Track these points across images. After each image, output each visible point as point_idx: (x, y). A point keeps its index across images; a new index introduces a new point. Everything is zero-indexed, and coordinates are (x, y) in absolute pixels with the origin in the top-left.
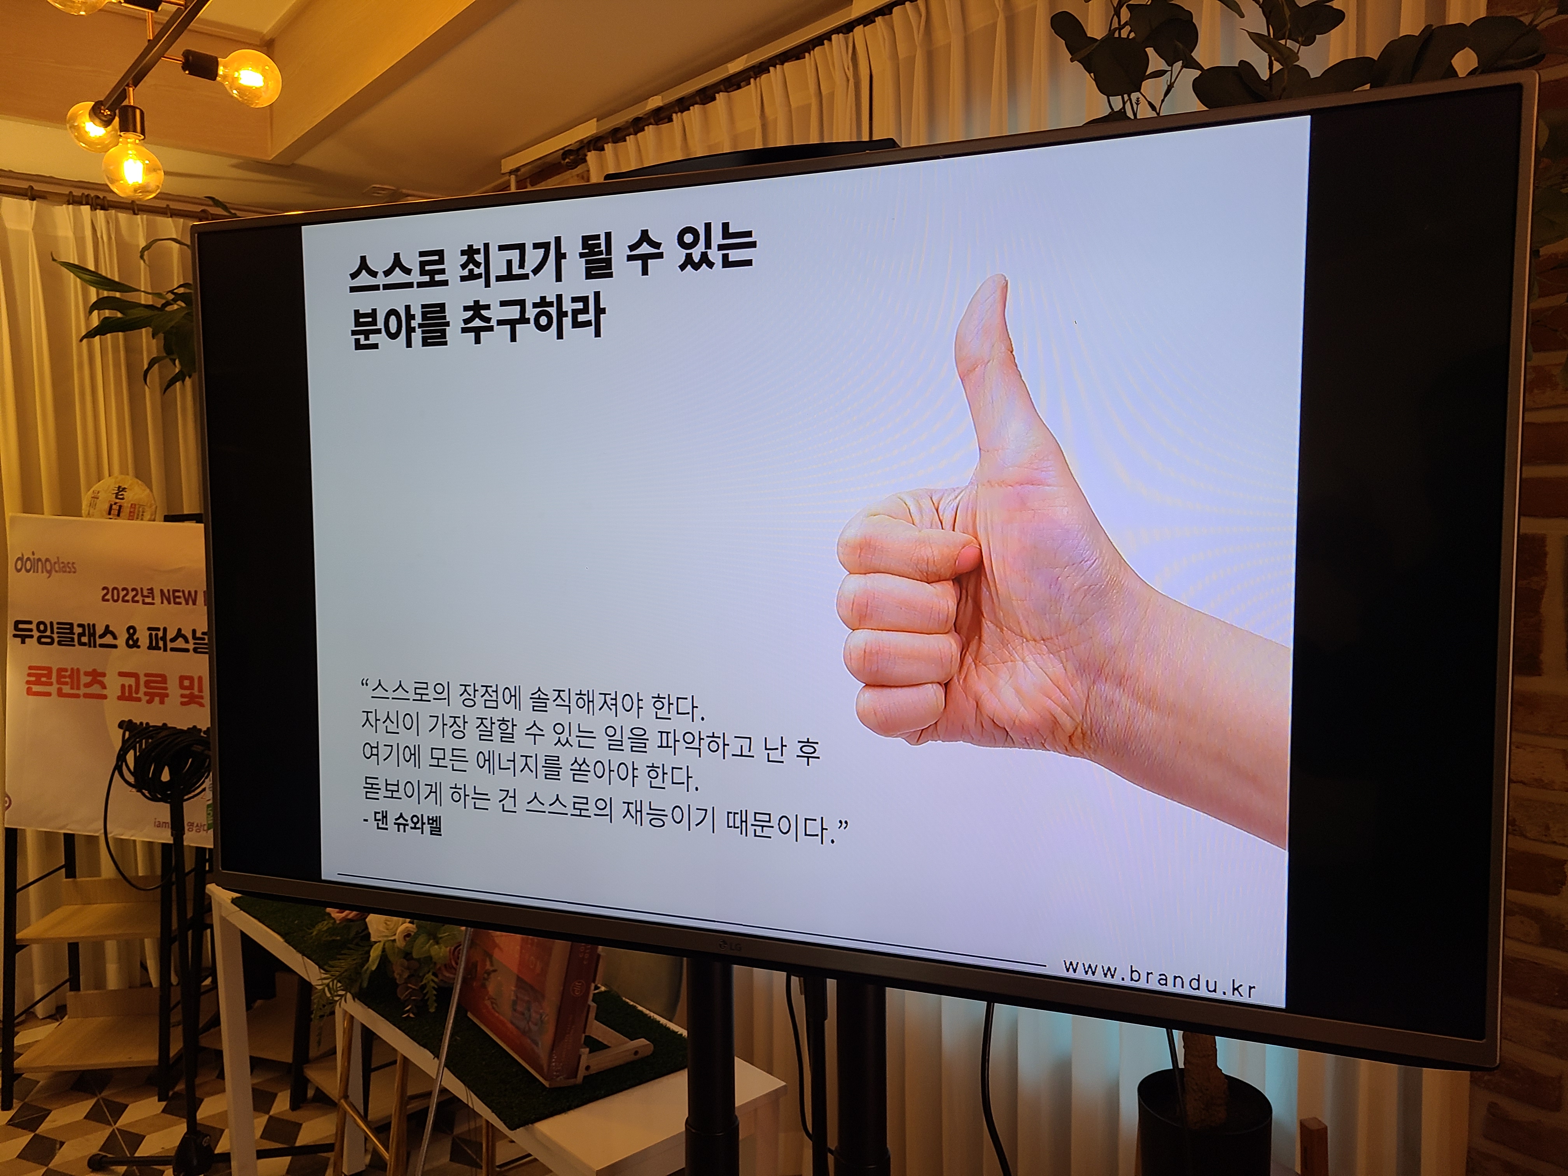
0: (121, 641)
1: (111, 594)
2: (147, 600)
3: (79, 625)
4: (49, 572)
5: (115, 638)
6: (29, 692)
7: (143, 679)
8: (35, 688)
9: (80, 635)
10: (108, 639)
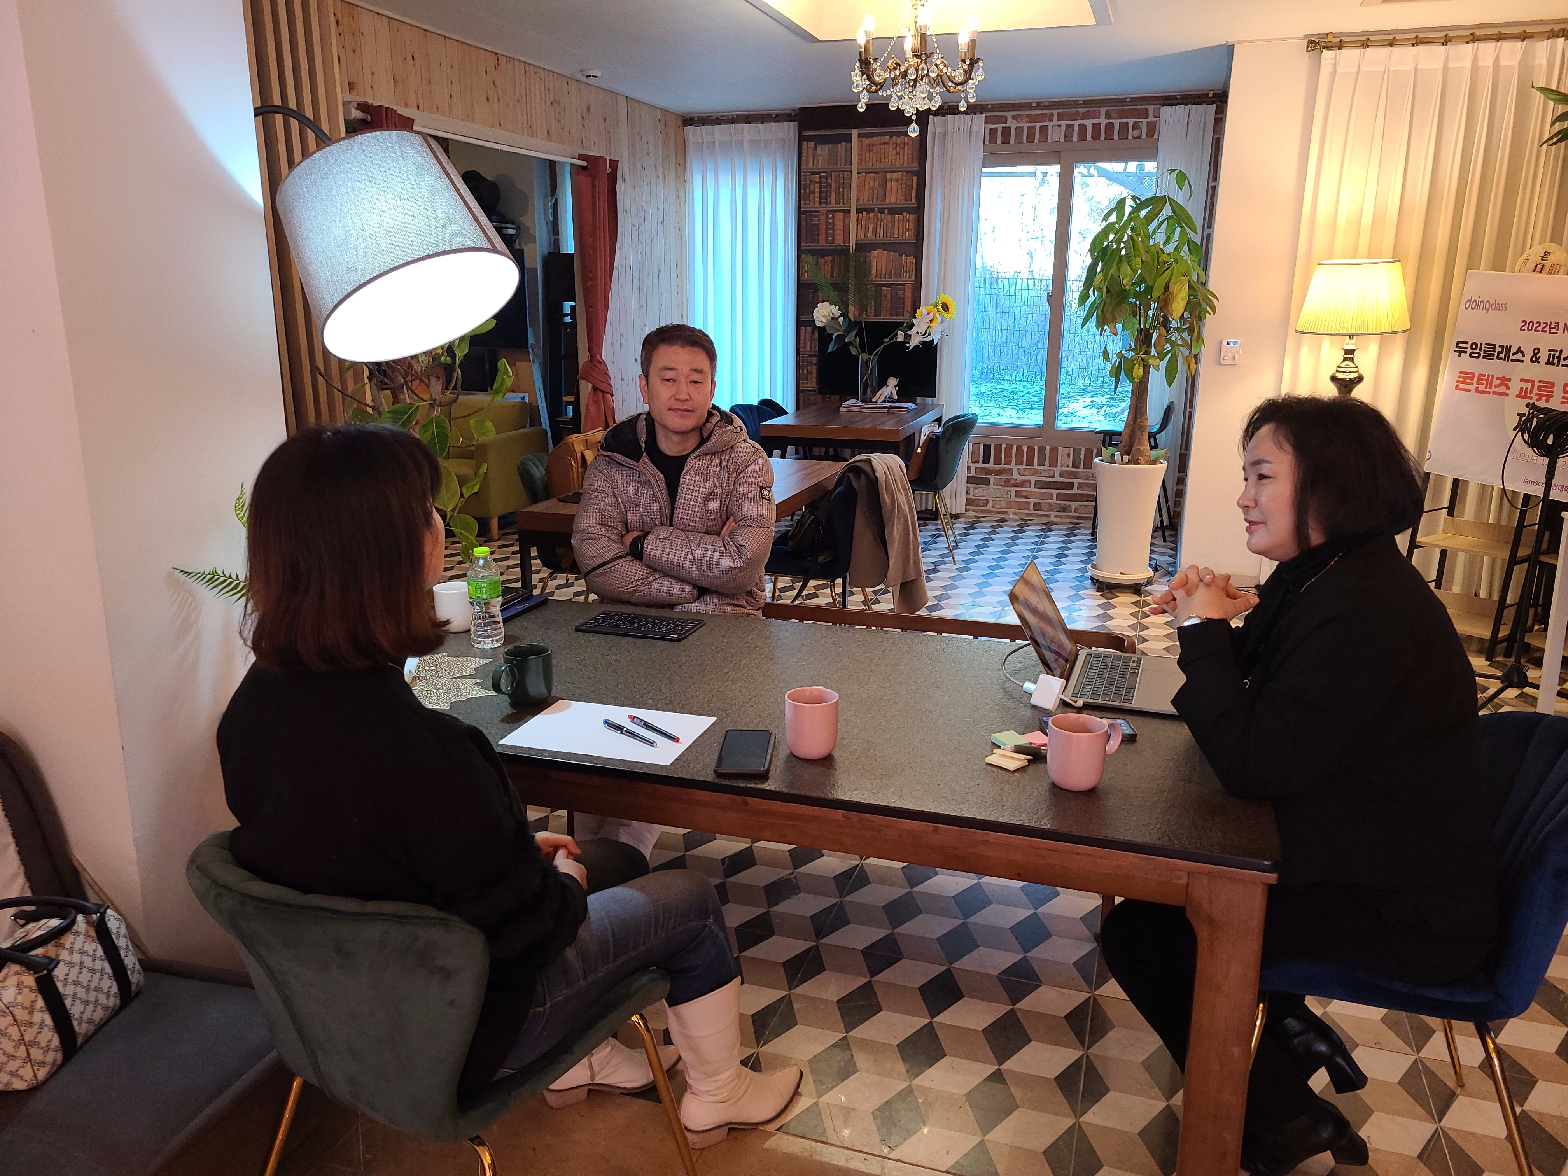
0: (1527, 358)
1: (1528, 326)
2: (1553, 330)
3: (1500, 346)
4: (1488, 310)
5: (1523, 355)
6: (1457, 388)
7: (1537, 384)
8: (1461, 386)
9: (1499, 353)
10: (1519, 356)
